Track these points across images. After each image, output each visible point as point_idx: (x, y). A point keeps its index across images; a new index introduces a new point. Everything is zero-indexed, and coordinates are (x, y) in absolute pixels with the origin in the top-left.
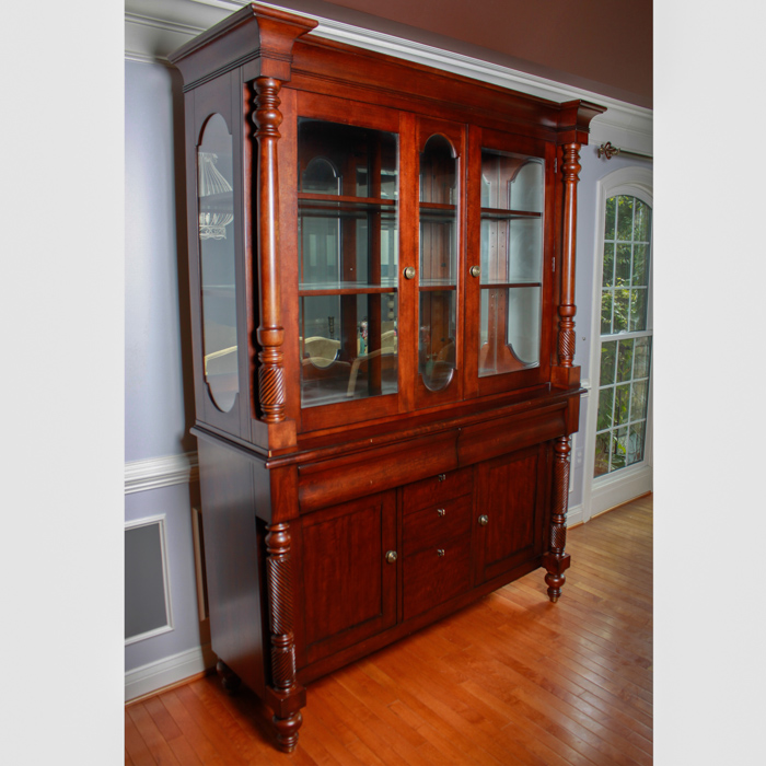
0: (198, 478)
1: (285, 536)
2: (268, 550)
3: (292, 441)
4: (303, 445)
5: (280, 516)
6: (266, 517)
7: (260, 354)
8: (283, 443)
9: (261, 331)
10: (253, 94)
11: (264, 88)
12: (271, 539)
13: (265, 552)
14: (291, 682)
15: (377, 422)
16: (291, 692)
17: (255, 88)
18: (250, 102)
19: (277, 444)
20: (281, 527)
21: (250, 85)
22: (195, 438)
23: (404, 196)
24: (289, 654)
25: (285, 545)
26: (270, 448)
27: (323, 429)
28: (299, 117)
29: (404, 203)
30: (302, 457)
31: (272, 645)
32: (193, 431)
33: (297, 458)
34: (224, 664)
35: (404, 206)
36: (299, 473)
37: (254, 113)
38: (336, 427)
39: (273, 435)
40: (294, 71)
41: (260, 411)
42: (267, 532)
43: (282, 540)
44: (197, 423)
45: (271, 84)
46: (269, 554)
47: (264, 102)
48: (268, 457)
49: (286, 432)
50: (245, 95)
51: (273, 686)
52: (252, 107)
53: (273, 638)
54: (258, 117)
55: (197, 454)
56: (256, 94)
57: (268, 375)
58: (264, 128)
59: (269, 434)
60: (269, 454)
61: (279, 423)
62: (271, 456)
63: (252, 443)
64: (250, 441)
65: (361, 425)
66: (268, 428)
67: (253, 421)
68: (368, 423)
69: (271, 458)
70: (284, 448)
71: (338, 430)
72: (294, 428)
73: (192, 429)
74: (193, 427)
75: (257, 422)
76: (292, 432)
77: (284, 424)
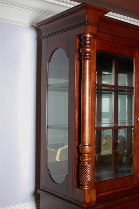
3: (94, 199)
4: (99, 200)
7: (80, 157)
8: (90, 200)
9: (82, 147)
10: (81, 40)
11: (85, 38)
15: (125, 189)
17: (81, 38)
18: (80, 44)
19: (88, 200)
21: (79, 36)
22: (39, 194)
23: (136, 85)
26: (85, 203)
27: (103, 192)
28: (97, 50)
29: (136, 88)
30: (99, 207)
32: (39, 191)
33: (96, 208)
35: (136, 90)
37: (81, 49)
38: (108, 191)
39: (87, 196)
40: (98, 31)
41: (79, 184)
44: (41, 187)
45: (88, 36)
47: (85, 44)
49: (92, 194)
50: (78, 41)
52: (80, 46)
54: (83, 50)
55: (40, 202)
56: (82, 41)
57: (84, 167)
58: (85, 55)
59: (85, 195)
60: (84, 206)
61: (88, 190)
62: (85, 206)
63: (74, 200)
64: (73, 198)
65: (119, 190)
66: (85, 193)
67: (75, 189)
68: (122, 189)
69: (85, 207)
70: (91, 202)
71: (110, 192)
72: (95, 193)
73: (38, 190)
74: (39, 189)
75: (78, 190)
76: (94, 195)
77: (90, 191)
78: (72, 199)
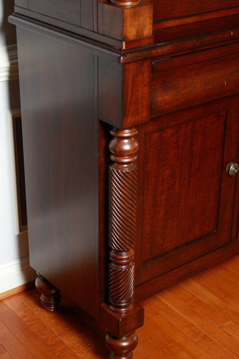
0: (18, 76)
1: (131, 143)
2: (112, 158)
3: (148, 31)
4: (158, 36)
5: (130, 120)
6: (112, 120)
8: (138, 32)
12: (116, 146)
13: (108, 158)
14: (129, 302)
16: (127, 312)
19: (131, 33)
20: (127, 133)
22: (13, 27)
24: (127, 273)
25: (129, 154)
26: (124, 38)
27: (174, 18)
30: (159, 51)
31: (111, 261)
32: (12, 19)
33: (154, 52)
34: (44, 280)
36: (153, 70)
39: (128, 22)
42: (112, 137)
43: (127, 147)
44: (16, 10)
46: (112, 162)
48: (121, 50)
49: (141, 19)
51: (108, 304)
53: (112, 253)
59: (123, 20)
60: (122, 47)
61: (132, 7)
62: (124, 48)
63: (98, 33)
64: (95, 30)
65: (214, 16)
66: (123, 13)
67: (100, 5)
68: (222, 14)
69: (124, 50)
70: (139, 39)
71: (190, 20)
72: (151, 15)
73: (11, 17)
74: (11, 14)
75: (107, 6)
76: (148, 20)
77: (137, 9)
78: (93, 31)
